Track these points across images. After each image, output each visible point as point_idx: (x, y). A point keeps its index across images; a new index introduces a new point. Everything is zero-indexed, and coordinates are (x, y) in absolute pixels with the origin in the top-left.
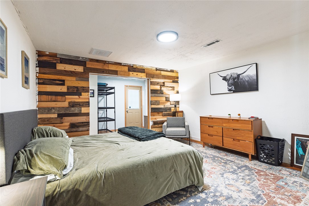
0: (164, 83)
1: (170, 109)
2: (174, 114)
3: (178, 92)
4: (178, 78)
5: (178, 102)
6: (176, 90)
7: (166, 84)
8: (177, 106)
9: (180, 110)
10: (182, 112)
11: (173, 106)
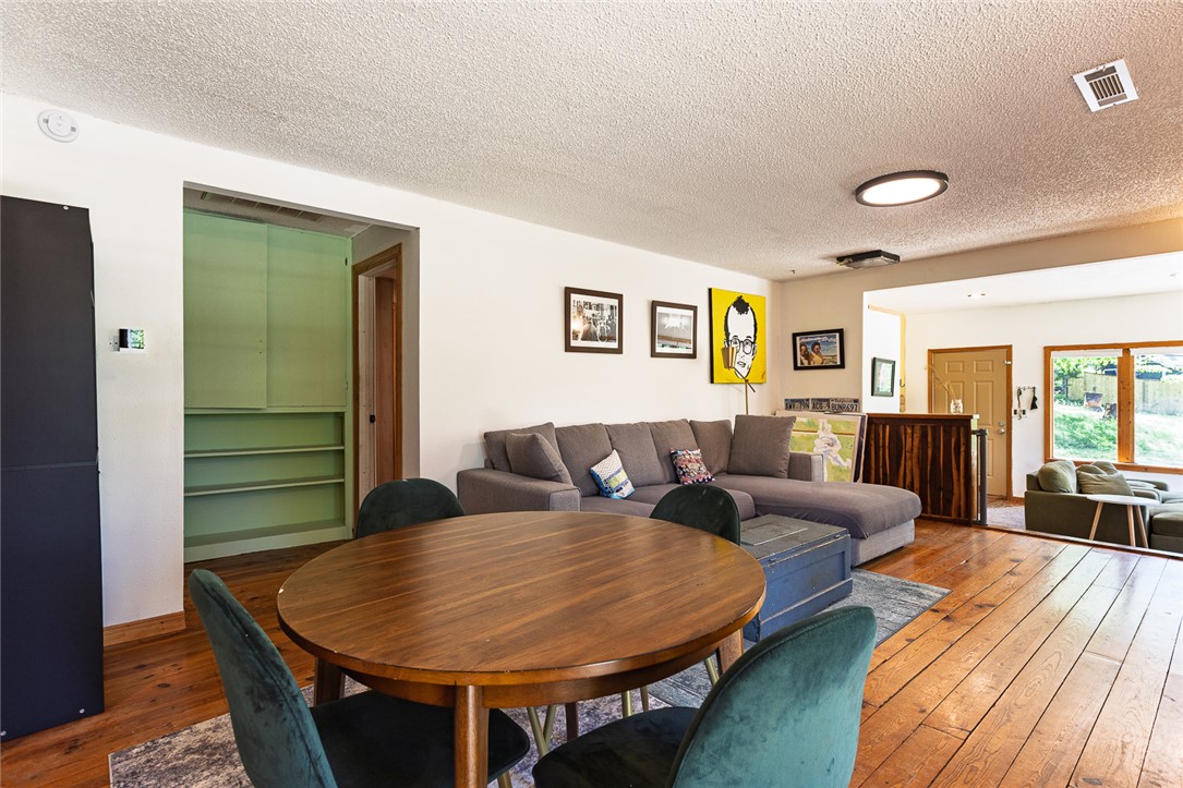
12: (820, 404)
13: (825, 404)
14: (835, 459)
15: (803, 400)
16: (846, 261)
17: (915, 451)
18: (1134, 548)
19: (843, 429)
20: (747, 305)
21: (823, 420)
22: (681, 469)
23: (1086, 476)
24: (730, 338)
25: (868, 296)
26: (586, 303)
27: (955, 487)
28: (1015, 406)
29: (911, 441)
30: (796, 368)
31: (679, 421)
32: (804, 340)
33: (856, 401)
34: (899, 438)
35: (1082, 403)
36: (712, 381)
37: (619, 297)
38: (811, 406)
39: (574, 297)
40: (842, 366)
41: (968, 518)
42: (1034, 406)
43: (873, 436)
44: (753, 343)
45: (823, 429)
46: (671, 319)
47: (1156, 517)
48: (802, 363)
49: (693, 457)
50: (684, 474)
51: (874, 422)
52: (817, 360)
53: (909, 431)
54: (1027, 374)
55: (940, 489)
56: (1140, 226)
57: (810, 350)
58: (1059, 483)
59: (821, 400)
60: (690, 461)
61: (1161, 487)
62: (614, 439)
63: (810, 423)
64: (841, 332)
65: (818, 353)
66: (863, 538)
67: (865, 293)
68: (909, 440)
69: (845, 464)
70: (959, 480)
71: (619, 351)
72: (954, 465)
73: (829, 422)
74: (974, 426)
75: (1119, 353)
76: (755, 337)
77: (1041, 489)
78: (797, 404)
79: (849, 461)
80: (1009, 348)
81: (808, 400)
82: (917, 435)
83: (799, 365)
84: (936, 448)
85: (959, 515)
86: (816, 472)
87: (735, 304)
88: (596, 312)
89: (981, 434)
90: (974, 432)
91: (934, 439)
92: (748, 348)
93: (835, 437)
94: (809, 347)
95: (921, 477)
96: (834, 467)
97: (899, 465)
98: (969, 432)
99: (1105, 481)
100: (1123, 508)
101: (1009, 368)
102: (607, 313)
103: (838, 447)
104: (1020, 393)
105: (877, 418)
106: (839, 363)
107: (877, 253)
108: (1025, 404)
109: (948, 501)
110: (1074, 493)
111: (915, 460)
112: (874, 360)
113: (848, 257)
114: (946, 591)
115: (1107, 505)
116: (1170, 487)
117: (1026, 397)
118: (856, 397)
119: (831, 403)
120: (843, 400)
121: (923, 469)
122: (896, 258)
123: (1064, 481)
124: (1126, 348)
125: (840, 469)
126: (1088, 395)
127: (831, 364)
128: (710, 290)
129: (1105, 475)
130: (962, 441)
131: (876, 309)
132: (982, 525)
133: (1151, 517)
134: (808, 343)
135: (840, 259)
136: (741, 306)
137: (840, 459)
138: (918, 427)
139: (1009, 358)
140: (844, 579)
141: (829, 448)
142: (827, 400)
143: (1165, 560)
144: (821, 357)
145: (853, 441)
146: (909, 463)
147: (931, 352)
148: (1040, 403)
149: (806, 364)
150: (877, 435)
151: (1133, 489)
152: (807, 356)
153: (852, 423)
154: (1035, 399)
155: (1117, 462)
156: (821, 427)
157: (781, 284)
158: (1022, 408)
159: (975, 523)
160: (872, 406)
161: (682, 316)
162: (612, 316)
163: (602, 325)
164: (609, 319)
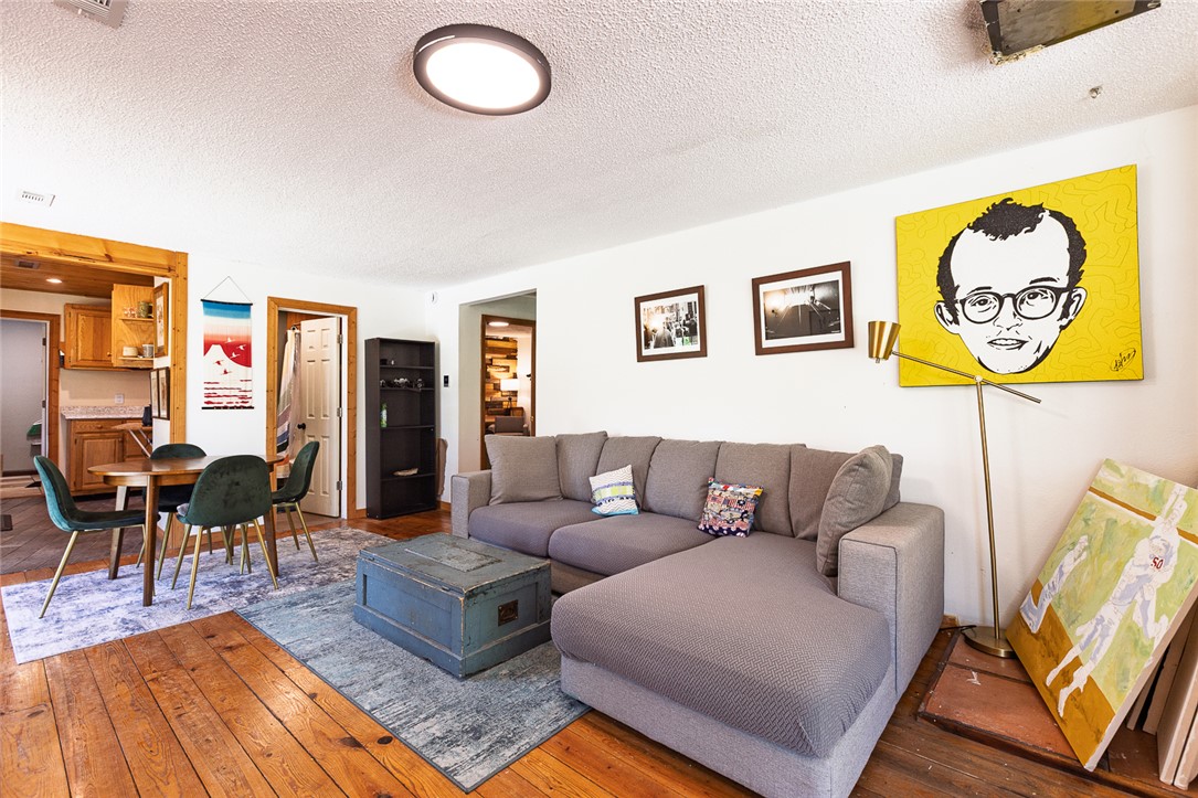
0: (491, 360)
1: (501, 403)
2: (508, 412)
3: (515, 376)
4: (516, 351)
5: (515, 393)
6: (512, 371)
7: (495, 362)
8: (513, 399)
9: (519, 405)
10: (522, 409)
11: (507, 398)
21: (1182, 487)
22: (705, 506)
24: (960, 295)
26: (657, 308)
36: (899, 384)
37: (700, 291)
39: (643, 305)
69: (1152, 629)
71: (703, 352)
73: (1187, 499)
76: (1077, 275)
79: (1164, 622)
87: (977, 224)
92: (1038, 307)
93: (1175, 544)
103: (1165, 576)
137: (1153, 613)
141: (1151, 571)
156: (1168, 508)
161: (814, 286)
162: (690, 315)
163: (678, 327)
164: (687, 319)
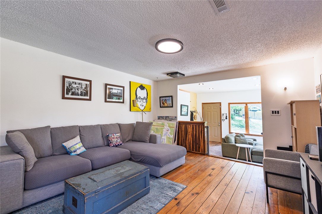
12: (167, 118)
13: (168, 118)
14: (169, 135)
15: (162, 117)
16: (169, 75)
17: (191, 132)
18: (247, 162)
19: (171, 126)
20: (144, 87)
21: (166, 122)
22: (110, 141)
23: (237, 138)
24: (138, 97)
25: (179, 87)
26: (74, 82)
27: (201, 143)
28: (222, 118)
29: (190, 130)
30: (161, 107)
31: (114, 124)
32: (162, 99)
33: (176, 117)
34: (187, 128)
35: (242, 116)
36: (130, 111)
37: (90, 81)
38: (164, 118)
39: (66, 79)
40: (172, 107)
41: (204, 153)
42: (226, 118)
43: (180, 128)
44: (147, 99)
45: (166, 125)
46: (113, 90)
47: (253, 150)
48: (162, 106)
49: (115, 136)
50: (110, 143)
51: (180, 123)
52: (166, 105)
53: (189, 126)
54: (224, 110)
55: (197, 144)
56: (244, 69)
57: (164, 102)
58: (230, 141)
59: (167, 117)
60: (113, 138)
61: (255, 140)
62: (81, 131)
63: (163, 124)
64: (172, 96)
65: (166, 103)
66: (161, 167)
67: (178, 86)
68: (189, 129)
69: (171, 137)
70: (202, 141)
71: (90, 99)
72: (201, 137)
73: (168, 123)
74: (206, 125)
75: (245, 105)
76: (147, 97)
77: (226, 142)
78: (161, 118)
79: (172, 135)
80: (220, 103)
81: (163, 117)
82: (191, 127)
83: (161, 106)
84: (196, 131)
85: (202, 152)
86: (158, 140)
87: (139, 87)
88: (78, 86)
89: (207, 127)
90: (206, 127)
91: (195, 129)
92: (144, 101)
93: (169, 128)
94: (164, 101)
95: (192, 140)
96: (168, 138)
97: (187, 136)
98: (204, 127)
99: (241, 139)
100: (244, 148)
101: (221, 108)
102: (84, 87)
103: (169, 131)
104: (223, 115)
105: (181, 122)
106: (171, 106)
107: (177, 73)
108: (224, 118)
109: (199, 148)
110: (234, 144)
111: (191, 135)
112: (181, 105)
113: (170, 74)
114: (185, 186)
115: (241, 148)
116: (257, 140)
117: (225, 116)
118: (176, 116)
119: (169, 118)
120: (172, 117)
121: (193, 138)
122: (184, 75)
123: (231, 140)
124: (246, 104)
125: (169, 138)
126: (243, 115)
127: (169, 106)
128: (130, 82)
129: (242, 138)
130: (203, 130)
131: (182, 90)
132: (208, 155)
133: (252, 150)
134: (163, 100)
135: (168, 74)
136: (142, 87)
137: (170, 135)
138: (191, 125)
139: (221, 106)
140: (146, 188)
141: (167, 131)
142: (168, 117)
143: (254, 166)
144: (167, 104)
145: (174, 129)
146: (189, 136)
147: (203, 104)
148: (228, 117)
149: (163, 106)
150: (181, 128)
151: (248, 141)
152: (163, 103)
153: (174, 124)
154: (226, 116)
155: (245, 133)
156: (165, 125)
157: (157, 82)
158: (224, 119)
159: (206, 154)
160: (180, 119)
161: (118, 89)
162: (86, 87)
163: (82, 90)
164: (85, 88)
